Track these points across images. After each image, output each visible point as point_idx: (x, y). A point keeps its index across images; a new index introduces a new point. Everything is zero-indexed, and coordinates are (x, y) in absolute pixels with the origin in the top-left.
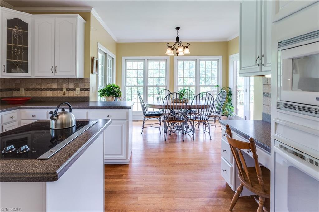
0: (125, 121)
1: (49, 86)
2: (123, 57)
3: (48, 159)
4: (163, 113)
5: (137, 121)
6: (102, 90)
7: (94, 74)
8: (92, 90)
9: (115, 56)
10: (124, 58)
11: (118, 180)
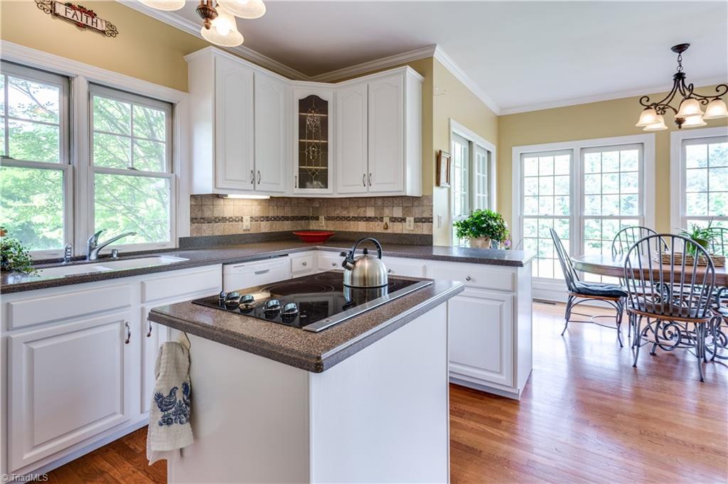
0: (510, 295)
1: (361, 212)
2: (514, 148)
3: (317, 333)
4: (627, 290)
5: (553, 303)
6: (462, 222)
7: (443, 187)
8: (439, 222)
9: (495, 147)
10: (516, 151)
11: (489, 430)
